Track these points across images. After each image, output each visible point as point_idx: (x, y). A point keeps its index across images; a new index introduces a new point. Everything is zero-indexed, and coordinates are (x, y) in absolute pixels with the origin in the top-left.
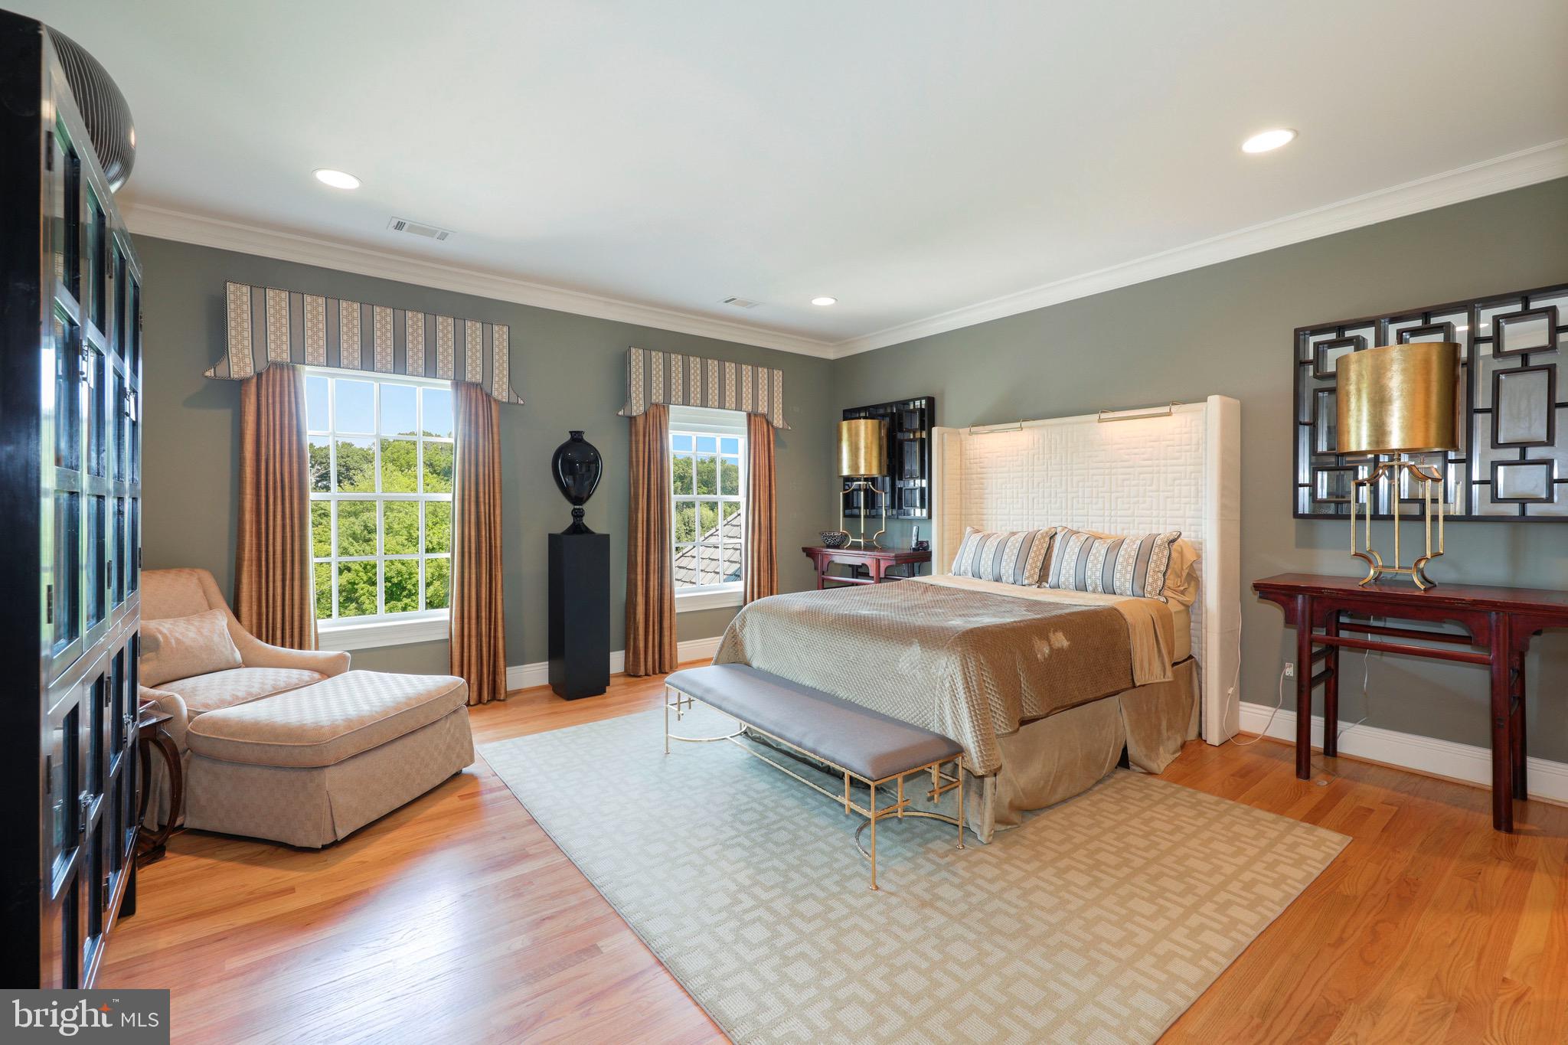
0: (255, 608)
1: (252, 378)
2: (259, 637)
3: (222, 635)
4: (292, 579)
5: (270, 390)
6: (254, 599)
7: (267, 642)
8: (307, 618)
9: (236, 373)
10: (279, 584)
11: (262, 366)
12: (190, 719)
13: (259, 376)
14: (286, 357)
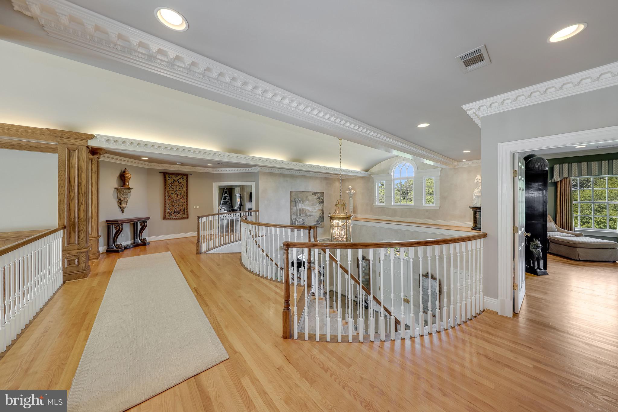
0: (560, 223)
1: (559, 181)
2: (561, 228)
3: (553, 226)
4: (569, 218)
5: (564, 183)
6: (560, 221)
7: (562, 229)
8: (572, 226)
9: (556, 180)
10: (565, 219)
11: (562, 179)
12: (550, 237)
13: (561, 181)
14: (567, 176)
